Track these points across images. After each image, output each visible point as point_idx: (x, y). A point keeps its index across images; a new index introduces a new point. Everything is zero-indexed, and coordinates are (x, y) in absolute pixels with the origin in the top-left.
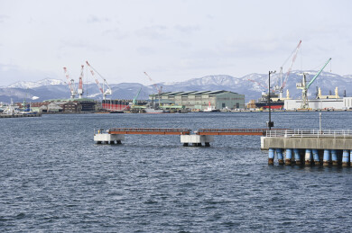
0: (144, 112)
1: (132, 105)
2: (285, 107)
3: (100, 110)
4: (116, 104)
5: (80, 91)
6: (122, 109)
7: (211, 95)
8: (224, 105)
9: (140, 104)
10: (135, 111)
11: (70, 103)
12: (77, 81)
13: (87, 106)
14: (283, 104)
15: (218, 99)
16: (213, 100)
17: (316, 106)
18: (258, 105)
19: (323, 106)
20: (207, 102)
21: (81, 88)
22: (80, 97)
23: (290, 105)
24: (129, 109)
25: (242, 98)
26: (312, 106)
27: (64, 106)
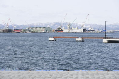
0: (26, 32)
1: (22, 31)
2: (63, 31)
3: (13, 32)
4: (18, 30)
5: (7, 27)
6: (19, 32)
7: (43, 28)
8: (47, 31)
9: (25, 30)
10: (23, 32)
11: (5, 30)
12: (6, 24)
13: (10, 31)
14: (63, 30)
15: (45, 29)
16: (44, 29)
17: (72, 31)
18: (56, 31)
19: (74, 31)
20: (42, 30)
21: (7, 26)
22: (7, 28)
23: (65, 31)
24: (21, 31)
25: (51, 29)
26: (71, 31)
27: (3, 31)
